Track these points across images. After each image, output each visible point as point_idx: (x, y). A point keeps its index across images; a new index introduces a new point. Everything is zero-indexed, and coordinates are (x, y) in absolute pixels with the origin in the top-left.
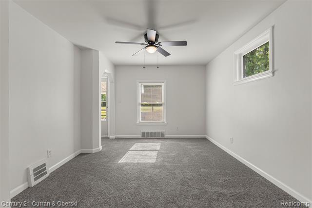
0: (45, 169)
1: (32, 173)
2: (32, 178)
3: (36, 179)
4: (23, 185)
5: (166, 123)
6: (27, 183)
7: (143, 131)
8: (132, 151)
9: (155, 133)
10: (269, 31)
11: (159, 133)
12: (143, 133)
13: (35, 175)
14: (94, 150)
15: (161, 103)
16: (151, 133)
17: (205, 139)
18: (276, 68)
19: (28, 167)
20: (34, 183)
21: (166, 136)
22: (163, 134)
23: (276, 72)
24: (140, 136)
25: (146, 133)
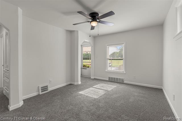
0: (47, 88)
1: (40, 89)
2: (40, 91)
3: (42, 92)
4: (36, 93)
5: (125, 72)
6: (38, 92)
7: (110, 76)
8: (94, 88)
9: (117, 79)
11: (120, 79)
13: (42, 90)
14: (76, 83)
15: (122, 58)
16: (114, 78)
19: (39, 86)
20: (41, 93)
21: (125, 82)
22: (123, 80)
24: (108, 79)
25: (111, 78)
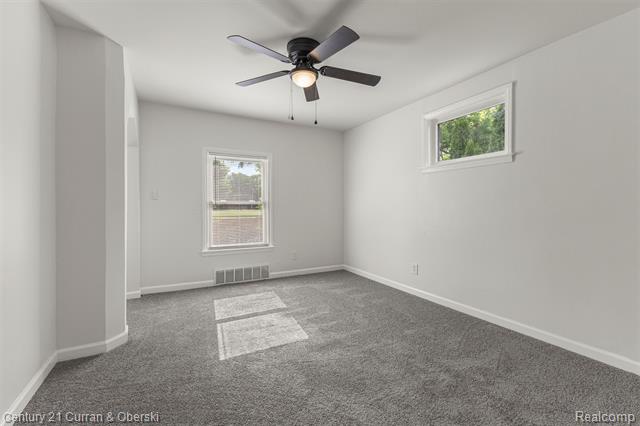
5: (271, 246)
7: (220, 270)
8: (224, 321)
9: (248, 271)
10: (508, 89)
11: (257, 270)
12: (219, 275)
14: (110, 343)
16: (238, 272)
17: (342, 274)
18: (517, 150)
21: (272, 274)
22: (265, 272)
23: (517, 156)
24: (212, 282)
